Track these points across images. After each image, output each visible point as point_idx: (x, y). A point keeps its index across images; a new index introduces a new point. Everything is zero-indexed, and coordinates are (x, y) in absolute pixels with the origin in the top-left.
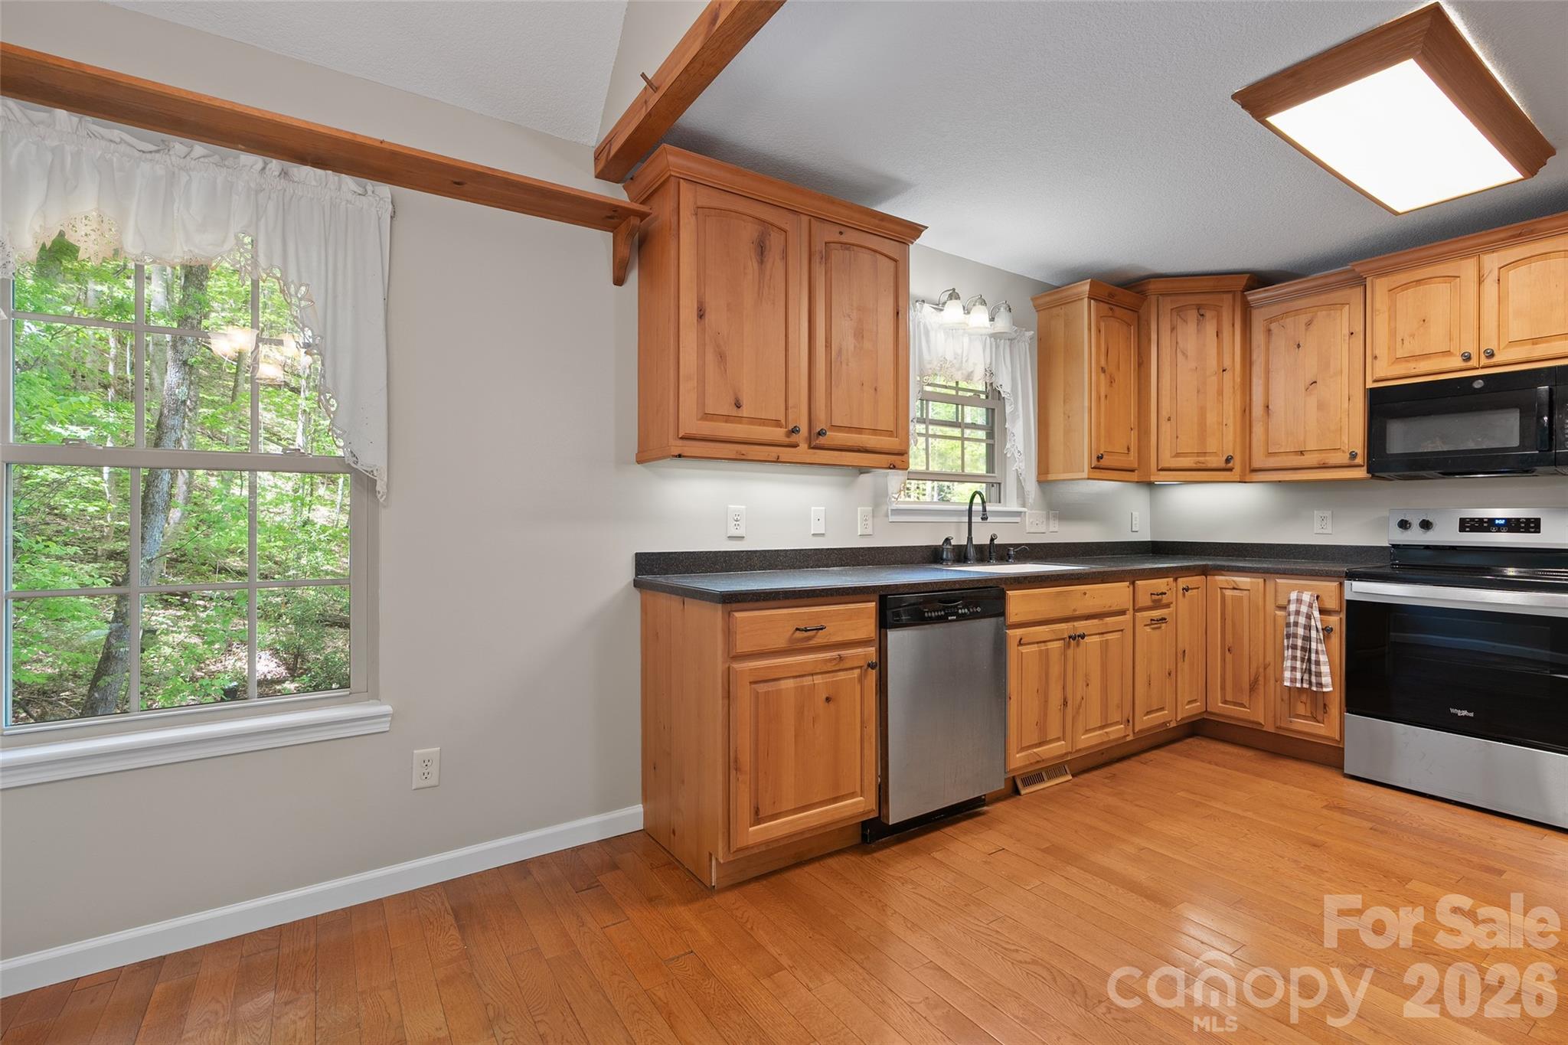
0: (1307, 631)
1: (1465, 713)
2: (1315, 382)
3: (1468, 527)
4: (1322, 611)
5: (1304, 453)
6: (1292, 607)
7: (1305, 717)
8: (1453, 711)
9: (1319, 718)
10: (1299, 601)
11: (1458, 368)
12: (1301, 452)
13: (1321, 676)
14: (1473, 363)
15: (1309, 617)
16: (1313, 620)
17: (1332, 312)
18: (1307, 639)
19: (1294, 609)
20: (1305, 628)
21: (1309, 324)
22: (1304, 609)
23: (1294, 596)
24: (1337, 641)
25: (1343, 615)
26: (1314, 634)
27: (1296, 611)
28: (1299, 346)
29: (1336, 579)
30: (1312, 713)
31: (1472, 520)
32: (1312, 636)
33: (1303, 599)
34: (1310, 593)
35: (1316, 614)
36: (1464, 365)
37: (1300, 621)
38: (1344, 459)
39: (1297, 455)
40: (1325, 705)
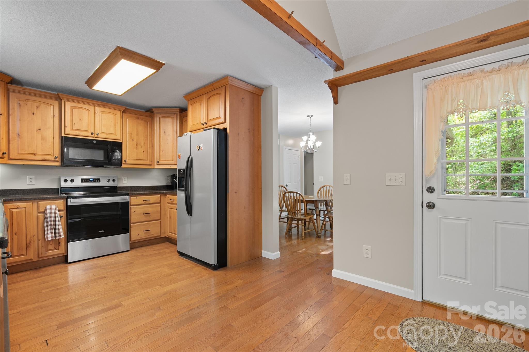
0: (55, 218)
1: (102, 231)
2: (41, 129)
3: (84, 181)
4: (59, 211)
5: (36, 155)
6: (48, 211)
7: (52, 250)
8: (99, 232)
9: (57, 248)
10: (51, 208)
11: (90, 136)
12: (34, 154)
13: (60, 233)
14: (93, 136)
15: (55, 213)
16: (56, 214)
17: (47, 106)
18: (55, 221)
19: (49, 212)
20: (54, 218)
21: (38, 107)
22: (53, 211)
23: (48, 207)
24: (64, 220)
25: (65, 211)
26: (57, 219)
27: (50, 212)
28: (33, 114)
29: (62, 199)
30: (54, 247)
31: (85, 179)
32: (56, 220)
33: (53, 207)
34: (55, 205)
35: (57, 212)
36: (91, 135)
37: (52, 216)
38: (52, 158)
39: (33, 155)
40: (59, 243)
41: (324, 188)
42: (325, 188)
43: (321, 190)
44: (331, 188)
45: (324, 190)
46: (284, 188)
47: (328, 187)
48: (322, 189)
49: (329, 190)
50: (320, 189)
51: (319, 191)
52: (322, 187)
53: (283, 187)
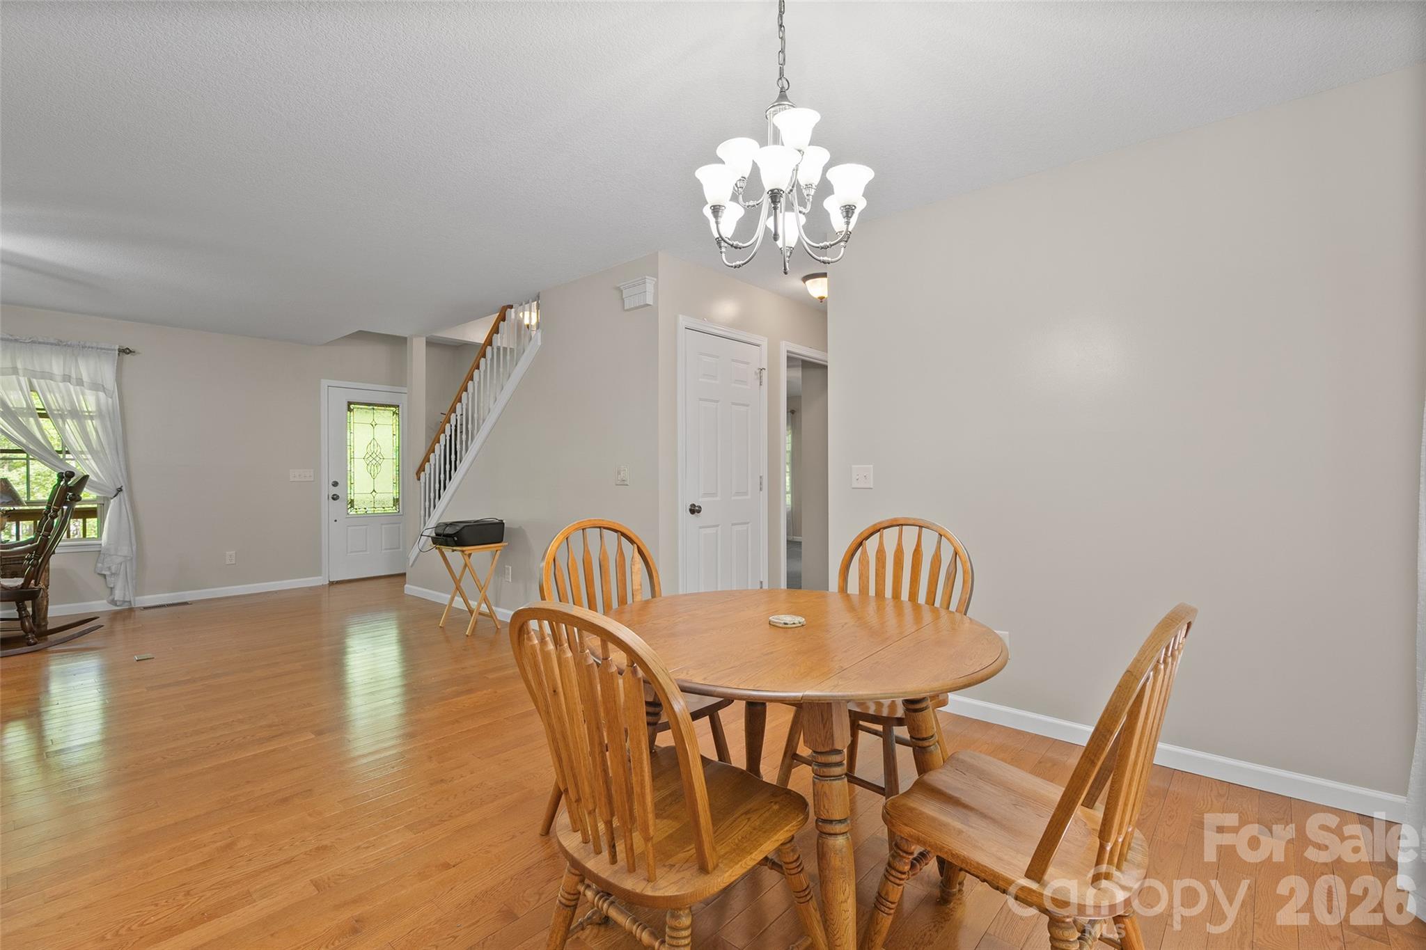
41: (881, 537)
42: (891, 535)
43: (865, 553)
44: (929, 539)
45: (881, 553)
46: (624, 535)
47: (910, 534)
48: (872, 545)
49: (917, 552)
50: (861, 544)
51: (853, 555)
52: (872, 534)
53: (616, 531)
